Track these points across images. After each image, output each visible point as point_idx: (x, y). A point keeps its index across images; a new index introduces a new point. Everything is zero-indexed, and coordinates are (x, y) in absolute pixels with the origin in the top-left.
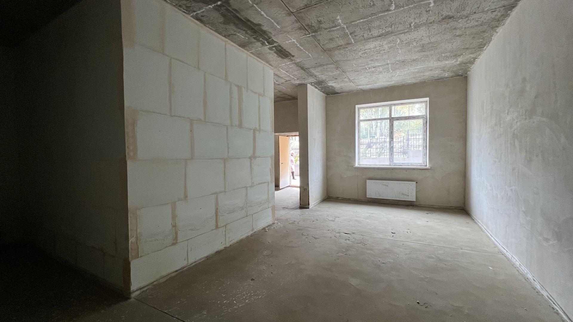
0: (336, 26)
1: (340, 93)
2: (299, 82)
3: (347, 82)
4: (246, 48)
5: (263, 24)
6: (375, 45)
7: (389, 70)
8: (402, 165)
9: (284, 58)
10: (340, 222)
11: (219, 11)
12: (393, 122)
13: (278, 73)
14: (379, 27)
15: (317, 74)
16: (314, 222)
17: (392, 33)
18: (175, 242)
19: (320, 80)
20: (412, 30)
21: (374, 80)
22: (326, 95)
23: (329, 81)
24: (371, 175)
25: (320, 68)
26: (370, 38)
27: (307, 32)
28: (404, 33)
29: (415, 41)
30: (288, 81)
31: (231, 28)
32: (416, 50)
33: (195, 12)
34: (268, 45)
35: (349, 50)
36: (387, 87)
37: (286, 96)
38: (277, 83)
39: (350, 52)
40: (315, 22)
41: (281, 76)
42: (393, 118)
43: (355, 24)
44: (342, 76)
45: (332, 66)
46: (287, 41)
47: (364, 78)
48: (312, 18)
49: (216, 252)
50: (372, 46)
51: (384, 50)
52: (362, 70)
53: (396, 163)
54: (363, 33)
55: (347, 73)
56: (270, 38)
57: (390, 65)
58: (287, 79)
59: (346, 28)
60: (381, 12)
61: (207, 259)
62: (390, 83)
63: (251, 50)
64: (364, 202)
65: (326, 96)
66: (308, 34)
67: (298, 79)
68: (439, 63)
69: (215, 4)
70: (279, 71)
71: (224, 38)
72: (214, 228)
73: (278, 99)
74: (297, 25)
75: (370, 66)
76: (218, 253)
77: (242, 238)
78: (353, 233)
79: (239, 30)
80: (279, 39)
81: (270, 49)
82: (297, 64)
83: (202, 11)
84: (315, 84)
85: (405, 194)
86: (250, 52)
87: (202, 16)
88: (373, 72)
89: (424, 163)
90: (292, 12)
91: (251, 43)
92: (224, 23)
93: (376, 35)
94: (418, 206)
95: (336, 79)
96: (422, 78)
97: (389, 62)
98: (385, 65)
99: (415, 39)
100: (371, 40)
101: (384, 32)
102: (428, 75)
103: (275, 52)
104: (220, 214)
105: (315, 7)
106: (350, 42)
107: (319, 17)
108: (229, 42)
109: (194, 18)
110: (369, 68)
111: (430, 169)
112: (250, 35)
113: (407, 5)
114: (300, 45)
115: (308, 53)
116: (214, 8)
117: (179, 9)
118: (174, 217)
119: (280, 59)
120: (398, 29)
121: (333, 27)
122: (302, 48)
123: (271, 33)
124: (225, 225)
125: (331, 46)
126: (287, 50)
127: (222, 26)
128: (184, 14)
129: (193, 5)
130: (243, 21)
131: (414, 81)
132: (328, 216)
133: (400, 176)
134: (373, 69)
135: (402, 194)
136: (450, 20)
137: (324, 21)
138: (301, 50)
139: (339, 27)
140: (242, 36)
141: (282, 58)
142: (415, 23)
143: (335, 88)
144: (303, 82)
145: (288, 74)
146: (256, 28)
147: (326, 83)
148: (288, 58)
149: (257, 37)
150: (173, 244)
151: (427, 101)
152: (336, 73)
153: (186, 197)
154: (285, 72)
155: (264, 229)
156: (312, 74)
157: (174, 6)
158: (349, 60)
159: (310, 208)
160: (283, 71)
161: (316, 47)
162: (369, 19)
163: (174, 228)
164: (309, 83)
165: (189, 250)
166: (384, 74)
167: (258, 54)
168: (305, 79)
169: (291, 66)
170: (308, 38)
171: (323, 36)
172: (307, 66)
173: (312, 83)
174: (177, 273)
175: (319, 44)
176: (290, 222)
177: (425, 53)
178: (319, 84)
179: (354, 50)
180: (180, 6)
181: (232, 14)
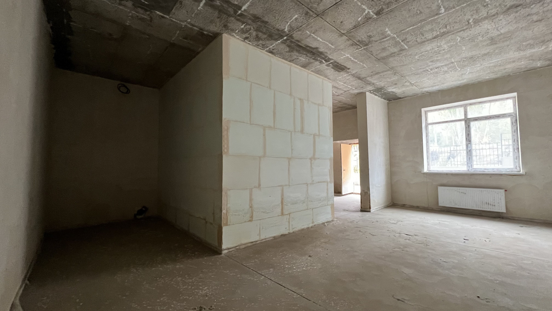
0: (386, 37)
1: (403, 98)
2: (357, 92)
3: (408, 86)
4: (306, 68)
5: (320, 47)
6: (432, 46)
7: (456, 68)
8: (484, 170)
9: (341, 71)
10: (403, 225)
11: (285, 43)
13: (337, 85)
14: (432, 30)
15: (375, 82)
16: (373, 223)
17: (448, 32)
18: (251, 219)
19: (379, 87)
20: (473, 26)
21: (441, 81)
22: (388, 101)
23: (388, 87)
24: (445, 181)
25: (377, 76)
26: (424, 42)
27: (359, 47)
28: (464, 30)
29: (479, 35)
30: (346, 91)
31: (295, 54)
32: (485, 43)
33: (268, 47)
34: (325, 63)
35: (404, 55)
36: (459, 86)
37: (346, 105)
38: (336, 94)
39: (405, 57)
40: (365, 38)
41: (340, 87)
42: (469, 119)
43: (405, 32)
44: (402, 81)
45: (389, 72)
46: (342, 57)
47: (427, 80)
48: (362, 34)
49: (282, 235)
50: (428, 48)
51: (444, 50)
52: (423, 73)
53: (476, 169)
54: (415, 38)
55: (407, 78)
56: (326, 57)
57: (455, 63)
58: (345, 89)
59: (396, 37)
60: (430, 17)
61: (275, 239)
62: (461, 82)
63: (311, 69)
64: (436, 210)
65: (388, 103)
66: (360, 48)
67: (356, 89)
68: (522, 53)
69: (282, 40)
70: (337, 83)
71: (289, 63)
72: (280, 214)
73: (339, 109)
74: (350, 42)
75: (431, 67)
76: (283, 235)
77: (303, 227)
78: (416, 235)
79: (301, 55)
80: (334, 57)
81: (327, 65)
82: (353, 75)
83: (273, 46)
84: (373, 91)
85: (489, 204)
86: (311, 70)
87: (273, 49)
88: (437, 73)
89: (516, 168)
90: (343, 34)
91: (311, 63)
92: (289, 52)
93: (430, 37)
94: (510, 219)
95: (396, 84)
96: (504, 71)
97: (453, 60)
98: (448, 64)
99: (479, 33)
100: (426, 43)
101: (439, 34)
102: (510, 67)
103: (332, 68)
104: (285, 204)
105: (363, 26)
106: (403, 48)
107: (368, 33)
108: (293, 65)
109: (267, 52)
110: (431, 70)
111: (525, 174)
112: (309, 57)
113: (458, 6)
114: (354, 58)
115: (362, 64)
116: (282, 42)
117: (257, 47)
118: (251, 200)
119: (337, 72)
120: (455, 28)
121: (383, 38)
122: (356, 61)
123: (327, 53)
124: (289, 214)
125: (384, 54)
126: (342, 64)
127: (287, 54)
128: (261, 50)
129: (267, 43)
130: (303, 47)
131: (493, 76)
132: (390, 219)
133: (483, 183)
134: (436, 70)
135: (486, 203)
136: (519, 8)
137: (373, 35)
138: (356, 62)
139: (389, 37)
140: (303, 59)
141: (339, 71)
142: (474, 19)
143: (396, 94)
144: (361, 91)
145: (346, 85)
146: (314, 51)
147: (385, 89)
148: (344, 71)
149: (316, 57)
150: (250, 221)
151: (515, 97)
152: (394, 78)
153: (259, 185)
154: (343, 83)
155: (323, 224)
156: (369, 82)
157: (254, 46)
158: (406, 65)
159: (371, 211)
160: (341, 83)
161: (370, 57)
162: (419, 25)
163: (251, 208)
164: (368, 91)
165: (261, 228)
166: (450, 73)
167: (317, 71)
168: (363, 88)
169: (347, 78)
170: (360, 52)
171: (375, 48)
172: (363, 76)
173: (370, 91)
174: (252, 244)
175: (372, 55)
176: (348, 221)
177: (498, 45)
178: (378, 91)
179: (410, 55)
180: (258, 45)
181: (295, 44)
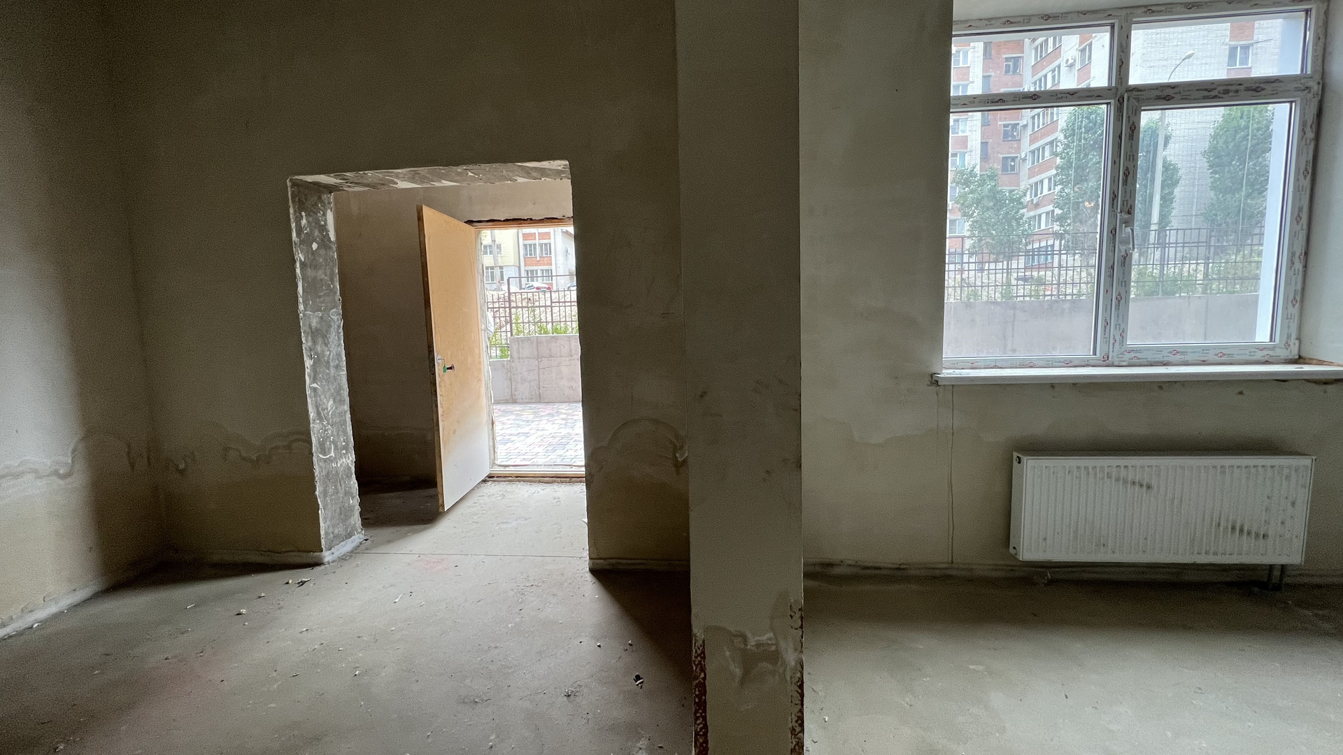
12: (1136, 113)
24: (1038, 425)
42: (1137, 89)
85: (1246, 529)
135: (1233, 527)
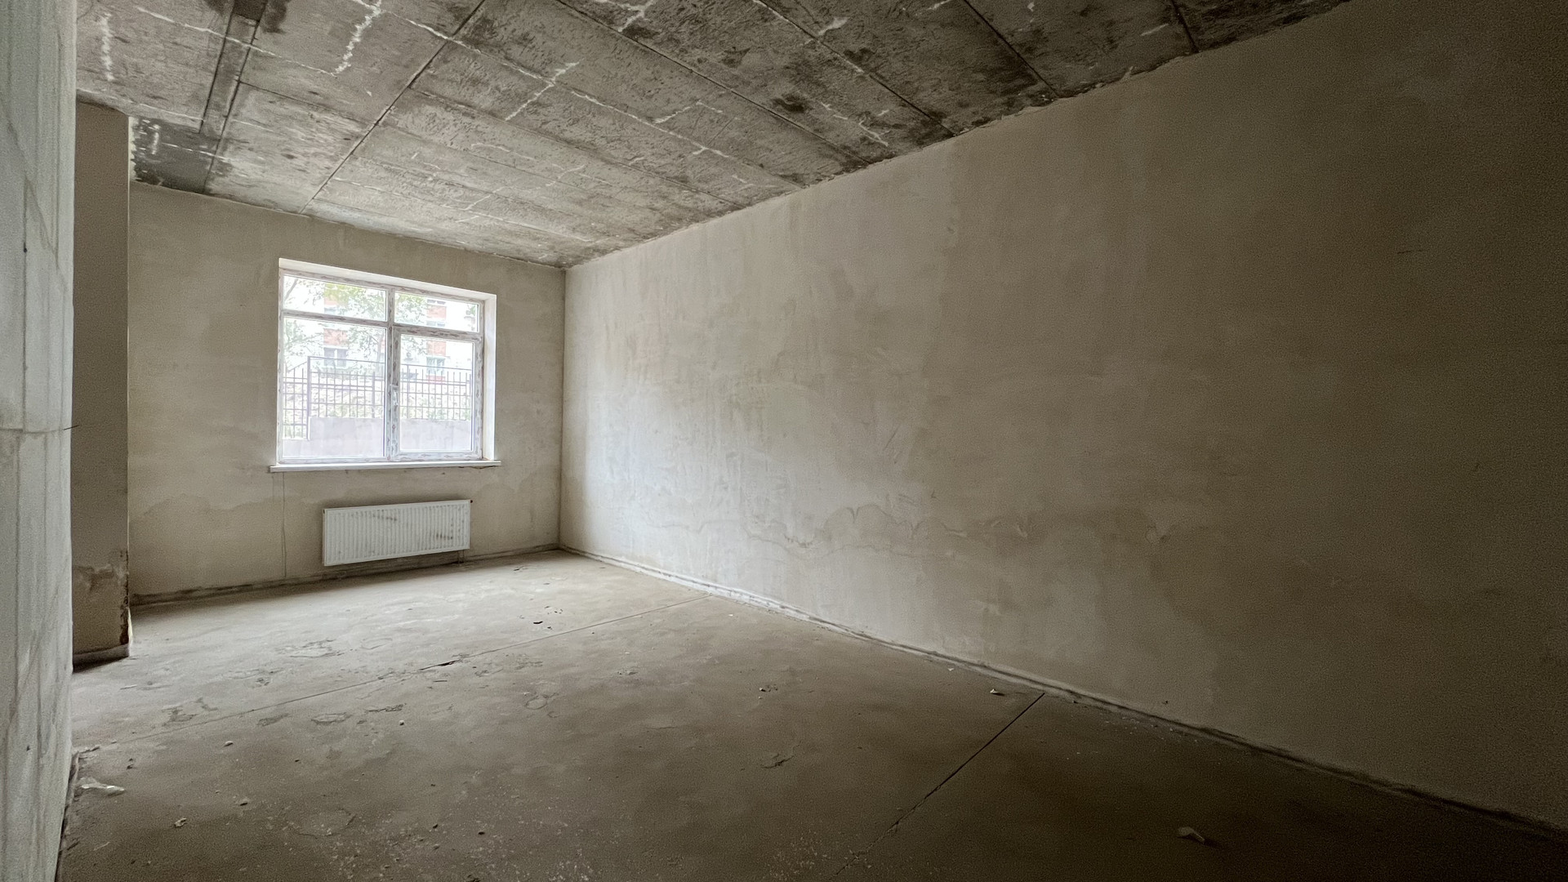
0: (538, 73)
1: (213, 195)
6: (535, 149)
7: (470, 204)
9: (221, 10)
12: (398, 336)
14: (596, 129)
15: (249, 115)
17: (594, 150)
19: (223, 132)
20: (624, 166)
23: (251, 149)
24: (339, 494)
25: (299, 110)
26: (548, 134)
28: (608, 163)
35: (469, 124)
39: (464, 128)
40: (513, 31)
42: (399, 325)
43: (575, 96)
45: (352, 125)
47: (377, 192)
50: (525, 147)
52: (409, 176)
53: (407, 454)
54: (556, 117)
55: (356, 163)
57: (489, 196)
59: (545, 89)
64: (310, 583)
70: (90, 17)
75: (446, 177)
78: (464, 657)
84: (165, 130)
85: (443, 535)
88: (427, 192)
89: (477, 452)
93: (568, 136)
97: (499, 190)
98: (479, 191)
100: (545, 138)
106: (502, 114)
111: (500, 464)
115: (346, 58)
120: (611, 152)
121: (532, 70)
122: (357, 40)
125: (448, 90)
133: (428, 488)
135: (438, 535)
137: (534, 46)
138: (344, 42)
139: (542, 78)
142: (644, 160)
143: (224, 176)
145: (105, 48)
147: (225, 149)
151: (492, 303)
156: (226, 105)
158: (425, 141)
160: (106, 29)
161: (406, 66)
164: (143, 118)
168: (157, 102)
171: (473, 63)
173: (156, 121)
175: (427, 68)
179: (479, 132)
